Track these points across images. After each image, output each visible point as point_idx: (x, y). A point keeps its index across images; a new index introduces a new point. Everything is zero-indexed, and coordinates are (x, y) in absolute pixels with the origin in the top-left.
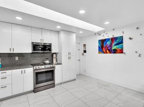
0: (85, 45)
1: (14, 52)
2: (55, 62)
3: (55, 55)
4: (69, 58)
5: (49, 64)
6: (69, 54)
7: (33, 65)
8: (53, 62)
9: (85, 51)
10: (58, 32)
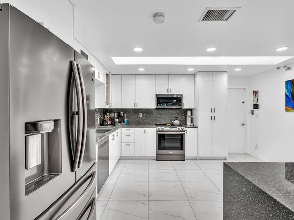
0: (256, 93)
1: (138, 108)
2: (189, 123)
3: (189, 113)
4: (213, 118)
5: (180, 125)
6: (213, 110)
7: (157, 125)
8: (186, 124)
9: (256, 106)
10: (194, 75)
